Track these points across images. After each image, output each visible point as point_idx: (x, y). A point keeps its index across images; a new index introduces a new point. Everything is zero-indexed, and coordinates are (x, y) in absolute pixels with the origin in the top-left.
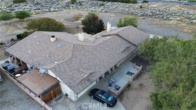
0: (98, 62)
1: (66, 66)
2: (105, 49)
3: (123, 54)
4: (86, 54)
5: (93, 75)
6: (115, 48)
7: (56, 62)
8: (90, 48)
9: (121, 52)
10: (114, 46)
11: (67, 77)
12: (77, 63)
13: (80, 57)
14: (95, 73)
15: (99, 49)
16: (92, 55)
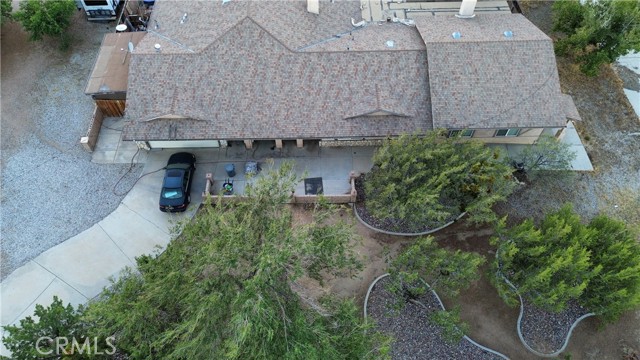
0: (245, 103)
1: (165, 68)
2: (316, 78)
3: (348, 124)
4: (244, 63)
5: (196, 124)
6: (352, 93)
7: (158, 46)
8: (276, 50)
9: (348, 116)
10: (353, 86)
11: (142, 92)
12: (197, 73)
13: (219, 63)
14: (204, 124)
15: (297, 68)
16: (255, 74)
